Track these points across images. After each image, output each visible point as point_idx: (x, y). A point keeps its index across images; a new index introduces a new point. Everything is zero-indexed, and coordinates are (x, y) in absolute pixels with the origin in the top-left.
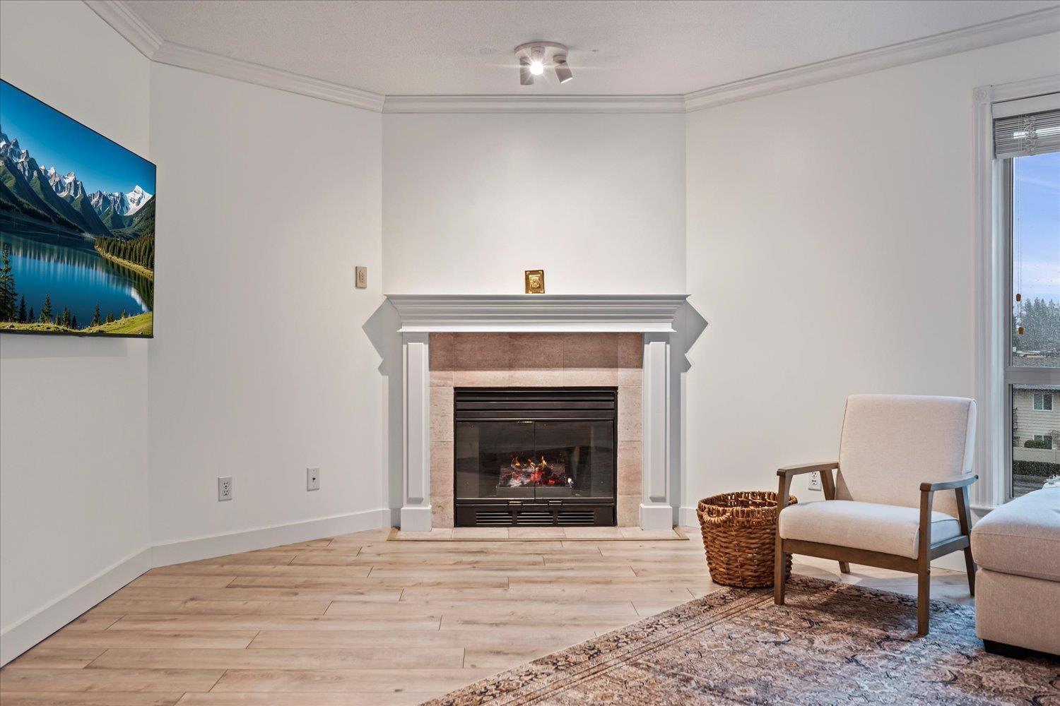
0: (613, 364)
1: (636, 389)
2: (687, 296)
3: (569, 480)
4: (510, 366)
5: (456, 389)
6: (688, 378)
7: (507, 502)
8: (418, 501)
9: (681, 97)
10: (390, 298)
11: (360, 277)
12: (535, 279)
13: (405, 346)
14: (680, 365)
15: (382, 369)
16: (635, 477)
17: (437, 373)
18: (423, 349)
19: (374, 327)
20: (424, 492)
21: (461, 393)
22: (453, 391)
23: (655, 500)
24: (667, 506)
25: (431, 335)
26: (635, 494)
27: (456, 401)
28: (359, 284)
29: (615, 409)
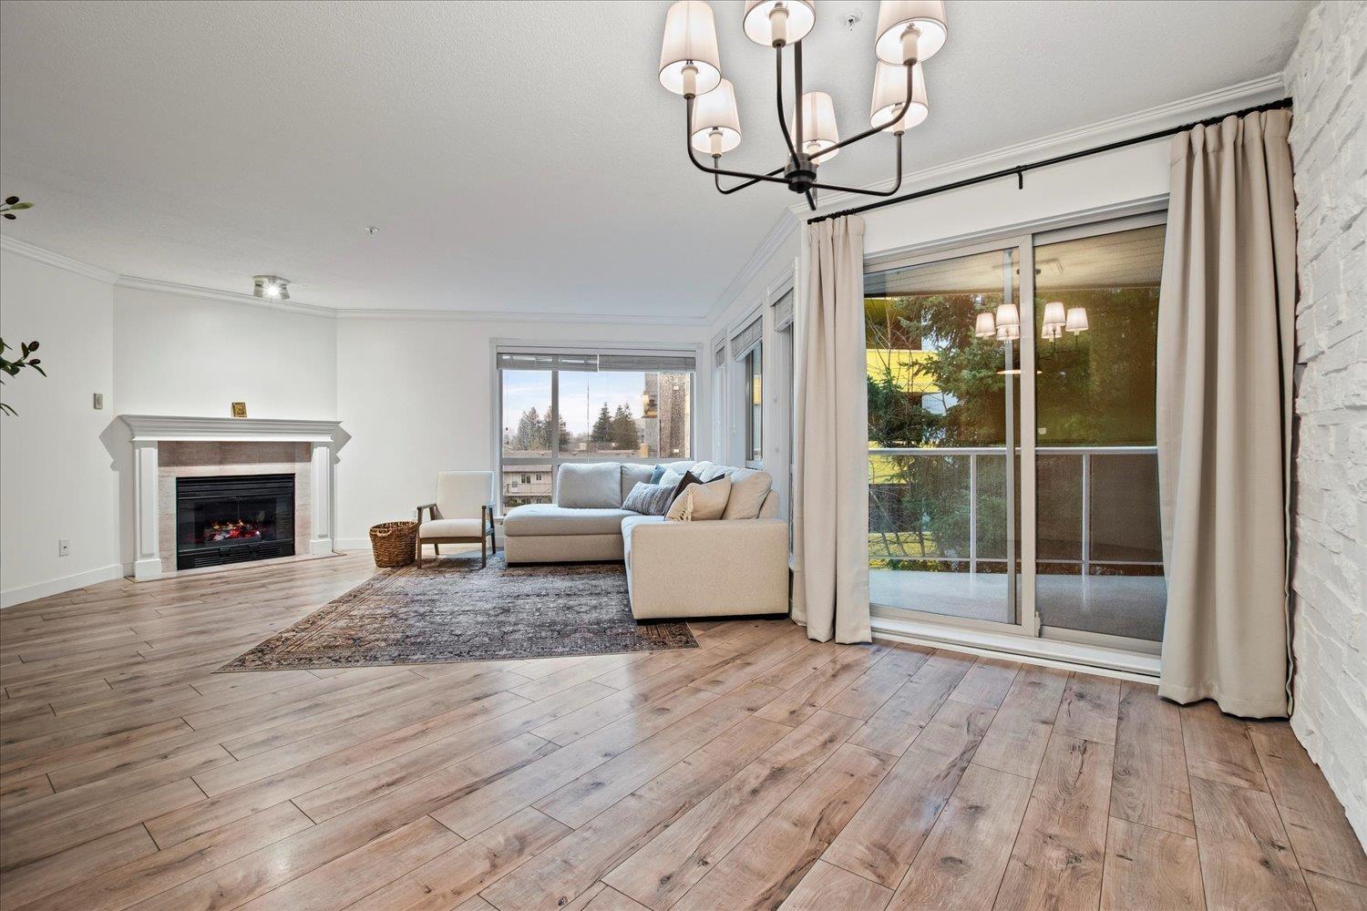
0: (292, 459)
1: (307, 475)
2: (339, 423)
3: (258, 533)
4: (221, 462)
5: (177, 478)
6: (338, 467)
7: (219, 549)
8: (151, 555)
9: (335, 310)
10: (121, 418)
11: (97, 401)
12: (239, 409)
13: (137, 451)
14: (334, 460)
15: (113, 467)
16: (307, 525)
17: (162, 468)
18: (154, 453)
19: (108, 437)
20: (156, 549)
21: (181, 482)
22: (175, 481)
23: (321, 537)
24: (328, 540)
25: (159, 442)
26: (307, 535)
27: (177, 487)
28: (97, 406)
29: (294, 486)
